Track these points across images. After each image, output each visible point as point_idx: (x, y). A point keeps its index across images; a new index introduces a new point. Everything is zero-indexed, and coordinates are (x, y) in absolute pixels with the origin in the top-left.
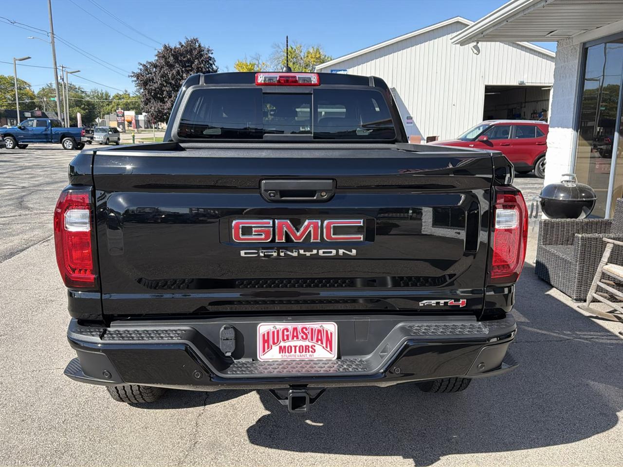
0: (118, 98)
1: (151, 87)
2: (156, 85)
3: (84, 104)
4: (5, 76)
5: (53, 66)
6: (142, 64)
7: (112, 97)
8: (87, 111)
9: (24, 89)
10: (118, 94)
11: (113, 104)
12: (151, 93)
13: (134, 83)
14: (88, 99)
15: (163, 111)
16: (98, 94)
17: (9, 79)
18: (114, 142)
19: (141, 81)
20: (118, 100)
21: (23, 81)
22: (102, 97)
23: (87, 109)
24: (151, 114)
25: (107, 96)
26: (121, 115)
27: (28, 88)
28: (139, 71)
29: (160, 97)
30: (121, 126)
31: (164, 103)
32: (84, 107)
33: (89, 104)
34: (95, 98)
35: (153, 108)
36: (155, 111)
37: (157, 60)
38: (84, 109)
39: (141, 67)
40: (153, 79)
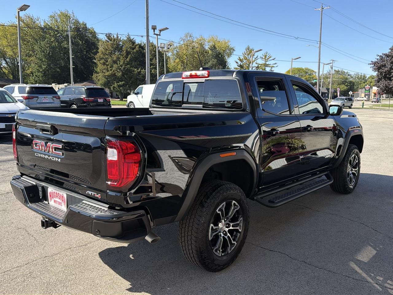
0: (371, 78)
1: (383, 71)
2: (386, 69)
3: (348, 83)
4: (303, 68)
5: (318, 61)
6: (379, 55)
7: (367, 77)
8: (349, 87)
9: (312, 74)
10: (372, 75)
11: (368, 82)
12: (382, 75)
13: (372, 68)
14: (351, 80)
15: (389, 86)
16: (358, 76)
17: (305, 70)
18: (348, 107)
19: (377, 67)
20: (372, 79)
21: (312, 70)
22: (361, 78)
23: (349, 86)
24: (381, 88)
25: (365, 77)
26: (368, 89)
27: (314, 74)
28: (376, 60)
29: (388, 77)
30: (367, 96)
31: (391, 81)
32: (347, 85)
33: (351, 82)
34: (356, 78)
35: (382, 84)
36: (383, 87)
37: (390, 52)
38: (347, 86)
39: (378, 58)
40: (385, 65)
